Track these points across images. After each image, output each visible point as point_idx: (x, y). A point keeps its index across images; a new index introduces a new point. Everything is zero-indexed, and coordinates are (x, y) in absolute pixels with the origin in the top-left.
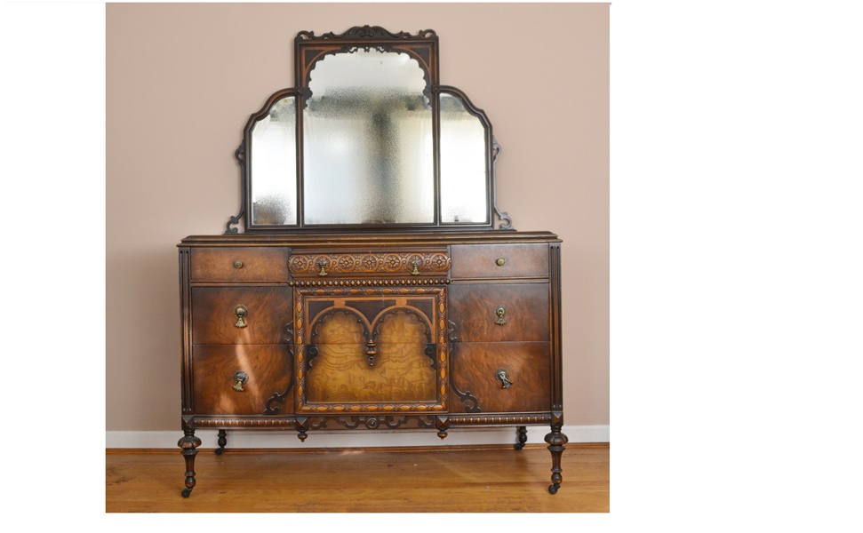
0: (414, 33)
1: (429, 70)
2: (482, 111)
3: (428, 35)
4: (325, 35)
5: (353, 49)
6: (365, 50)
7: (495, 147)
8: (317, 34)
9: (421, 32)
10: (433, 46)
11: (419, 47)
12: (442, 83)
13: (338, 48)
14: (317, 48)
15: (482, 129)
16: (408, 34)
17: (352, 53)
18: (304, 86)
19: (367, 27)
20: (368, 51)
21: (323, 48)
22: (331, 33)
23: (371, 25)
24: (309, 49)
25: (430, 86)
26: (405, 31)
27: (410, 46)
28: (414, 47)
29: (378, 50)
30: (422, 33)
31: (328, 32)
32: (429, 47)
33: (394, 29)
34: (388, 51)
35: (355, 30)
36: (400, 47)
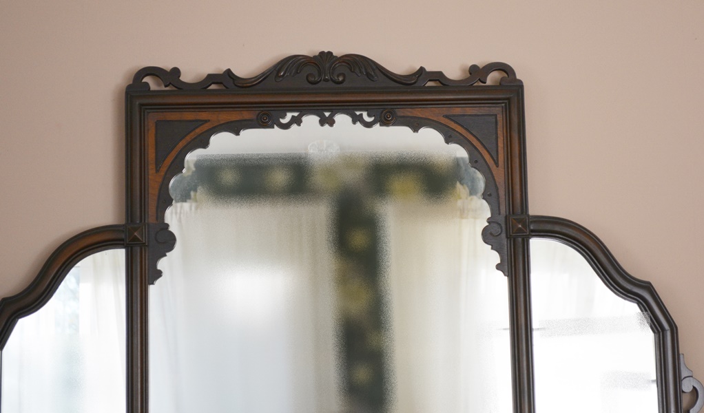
0: (454, 72)
1: (500, 174)
2: (648, 287)
3: (493, 78)
4: (212, 78)
5: (289, 116)
6: (323, 122)
7: (687, 386)
8: (192, 72)
9: (474, 70)
10: (508, 111)
11: (470, 110)
12: (538, 206)
13: (247, 115)
14: (189, 116)
15: (648, 337)
16: (438, 76)
17: (286, 127)
18: (151, 219)
19: (326, 56)
20: (331, 122)
21: (203, 115)
22: (229, 72)
23: (338, 51)
24: (166, 117)
25: (501, 219)
26: (429, 68)
27: (446, 110)
28: (457, 111)
29: (356, 119)
30: (476, 72)
31: (217, 67)
32: (497, 110)
33: (399, 62)
34: (385, 123)
35: (293, 65)
36: (418, 112)
